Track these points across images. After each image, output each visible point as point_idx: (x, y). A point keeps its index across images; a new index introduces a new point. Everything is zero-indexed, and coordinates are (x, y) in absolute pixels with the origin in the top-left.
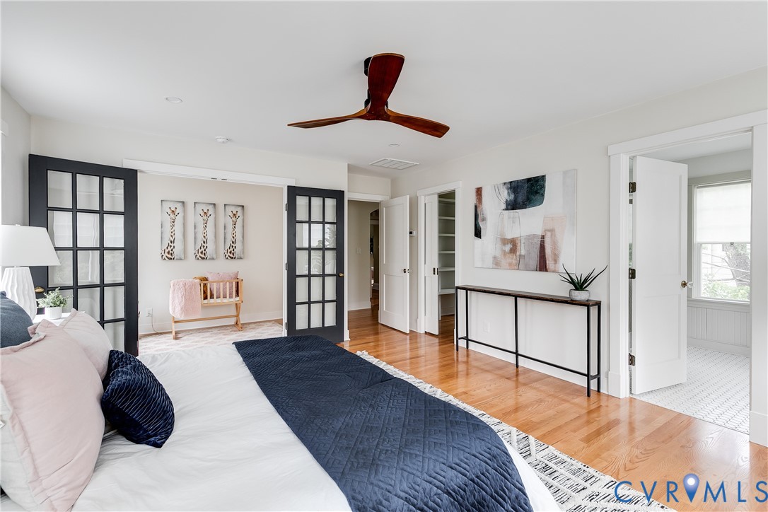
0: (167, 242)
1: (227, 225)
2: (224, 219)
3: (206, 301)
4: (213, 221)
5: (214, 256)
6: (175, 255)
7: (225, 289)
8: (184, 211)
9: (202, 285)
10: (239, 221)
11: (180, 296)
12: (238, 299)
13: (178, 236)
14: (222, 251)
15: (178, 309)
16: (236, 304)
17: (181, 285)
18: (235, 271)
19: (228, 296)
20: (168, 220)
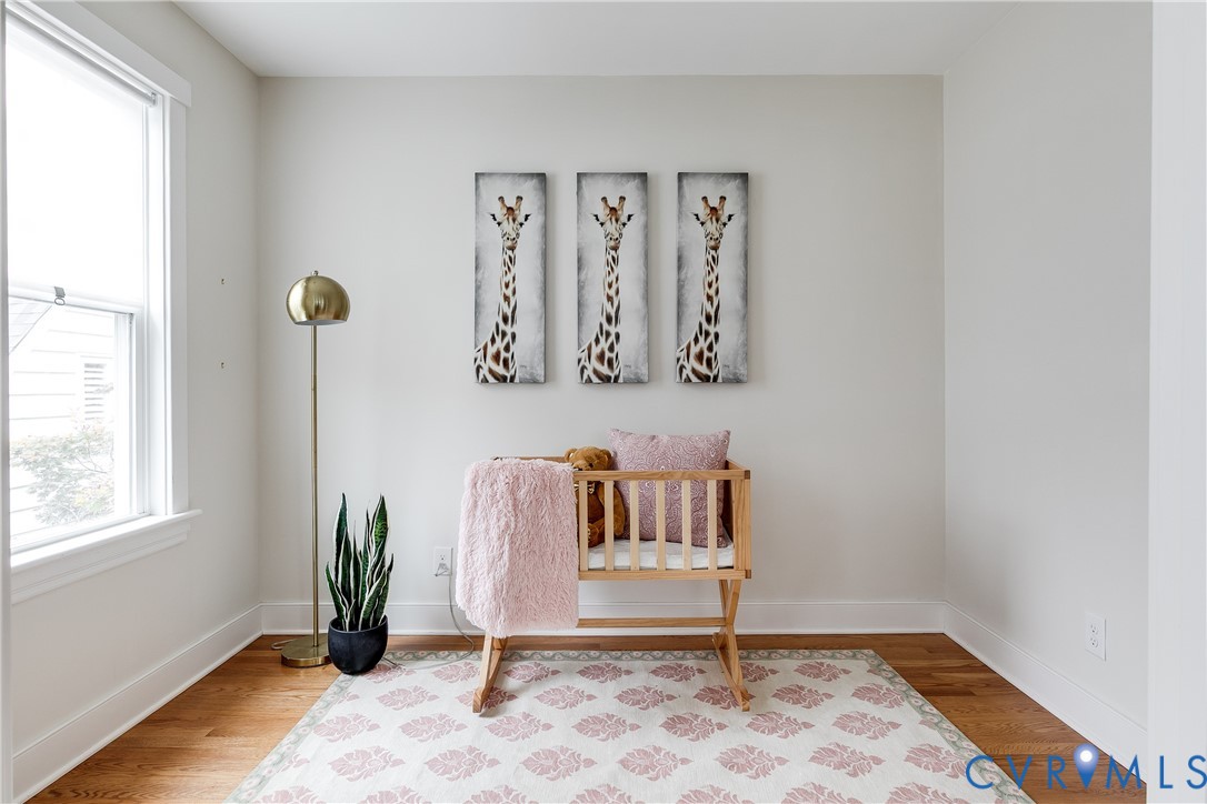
0: (491, 319)
1: (685, 254)
2: (677, 230)
3: (596, 560)
4: (640, 238)
5: (644, 371)
6: (517, 368)
7: (673, 506)
8: (546, 209)
9: (583, 486)
10: (732, 233)
11: (494, 534)
12: (727, 557)
13: (527, 298)
14: (669, 352)
15: (484, 590)
16: (723, 583)
17: (501, 487)
18: (715, 429)
19: (687, 536)
20: (494, 237)
